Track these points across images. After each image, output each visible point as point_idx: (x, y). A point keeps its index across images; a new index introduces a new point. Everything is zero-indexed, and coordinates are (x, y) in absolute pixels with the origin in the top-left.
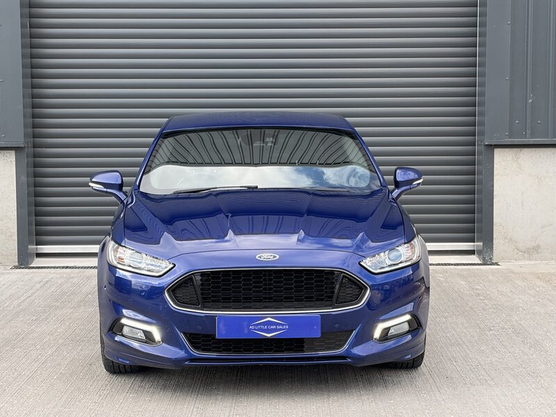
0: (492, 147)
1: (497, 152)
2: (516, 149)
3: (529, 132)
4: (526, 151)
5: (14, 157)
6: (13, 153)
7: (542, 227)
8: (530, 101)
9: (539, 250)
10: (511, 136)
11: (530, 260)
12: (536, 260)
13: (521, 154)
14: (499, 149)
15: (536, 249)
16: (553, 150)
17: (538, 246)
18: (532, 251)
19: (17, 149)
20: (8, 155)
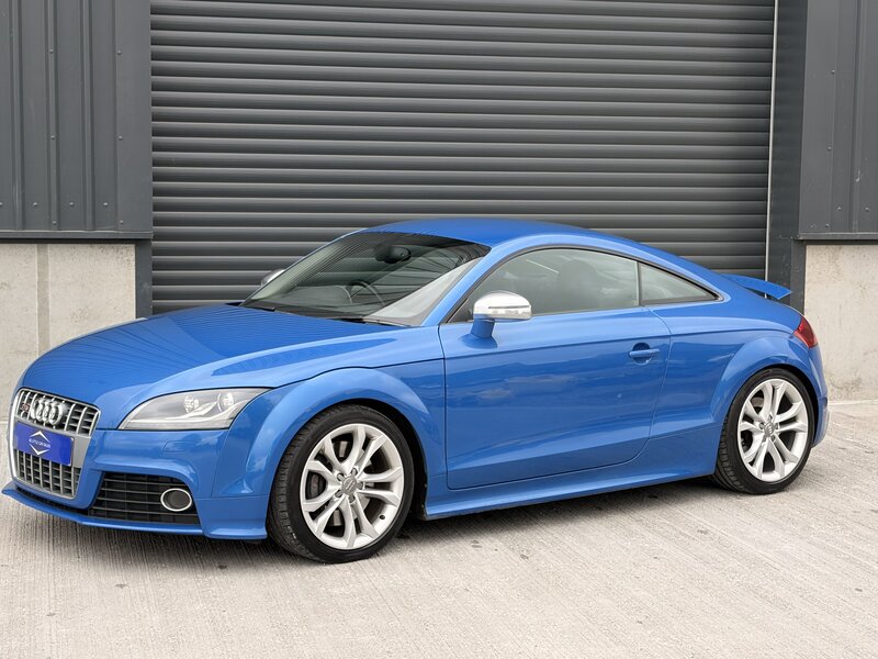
1: (811, 250)
2: (832, 248)
3: (855, 222)
4: (847, 249)
5: (133, 253)
6: (132, 248)
7: (865, 354)
8: (858, 180)
9: (861, 386)
10: (831, 229)
11: (848, 398)
12: (856, 399)
13: (841, 253)
14: (812, 247)
15: (857, 384)
17: (859, 380)
18: (851, 388)
19: (139, 243)
20: (124, 251)
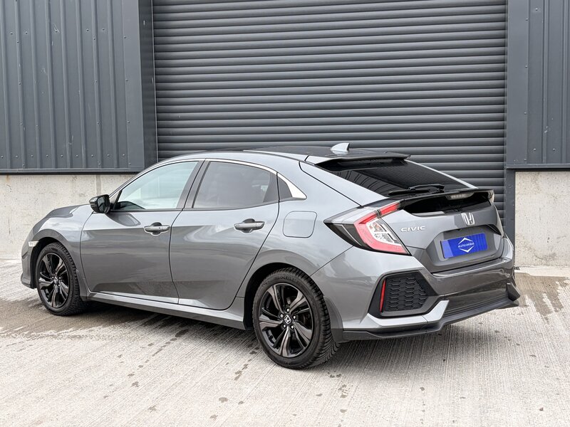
0: (514, 171)
1: (518, 175)
2: (534, 173)
3: (545, 158)
4: (543, 174)
7: (558, 238)
8: (545, 132)
9: (556, 257)
10: (528, 161)
11: (548, 265)
12: (552, 266)
13: (539, 177)
14: (519, 172)
15: (553, 256)
16: (567, 173)
17: (554, 254)
18: (549, 259)
